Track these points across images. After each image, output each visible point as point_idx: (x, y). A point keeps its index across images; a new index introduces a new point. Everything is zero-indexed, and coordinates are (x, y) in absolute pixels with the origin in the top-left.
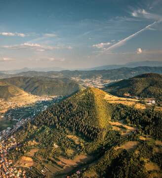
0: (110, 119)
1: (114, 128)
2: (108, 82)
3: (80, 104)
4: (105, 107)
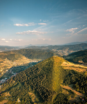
0: (62, 82)
1: (64, 92)
4: (60, 72)
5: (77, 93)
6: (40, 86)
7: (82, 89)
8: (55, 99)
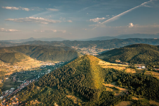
0: (104, 81)
1: (107, 89)
2: (102, 50)
3: (78, 68)
4: (99, 71)
5: (121, 89)
6: (80, 86)
7: (125, 85)
8: (101, 97)
